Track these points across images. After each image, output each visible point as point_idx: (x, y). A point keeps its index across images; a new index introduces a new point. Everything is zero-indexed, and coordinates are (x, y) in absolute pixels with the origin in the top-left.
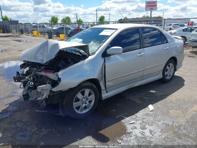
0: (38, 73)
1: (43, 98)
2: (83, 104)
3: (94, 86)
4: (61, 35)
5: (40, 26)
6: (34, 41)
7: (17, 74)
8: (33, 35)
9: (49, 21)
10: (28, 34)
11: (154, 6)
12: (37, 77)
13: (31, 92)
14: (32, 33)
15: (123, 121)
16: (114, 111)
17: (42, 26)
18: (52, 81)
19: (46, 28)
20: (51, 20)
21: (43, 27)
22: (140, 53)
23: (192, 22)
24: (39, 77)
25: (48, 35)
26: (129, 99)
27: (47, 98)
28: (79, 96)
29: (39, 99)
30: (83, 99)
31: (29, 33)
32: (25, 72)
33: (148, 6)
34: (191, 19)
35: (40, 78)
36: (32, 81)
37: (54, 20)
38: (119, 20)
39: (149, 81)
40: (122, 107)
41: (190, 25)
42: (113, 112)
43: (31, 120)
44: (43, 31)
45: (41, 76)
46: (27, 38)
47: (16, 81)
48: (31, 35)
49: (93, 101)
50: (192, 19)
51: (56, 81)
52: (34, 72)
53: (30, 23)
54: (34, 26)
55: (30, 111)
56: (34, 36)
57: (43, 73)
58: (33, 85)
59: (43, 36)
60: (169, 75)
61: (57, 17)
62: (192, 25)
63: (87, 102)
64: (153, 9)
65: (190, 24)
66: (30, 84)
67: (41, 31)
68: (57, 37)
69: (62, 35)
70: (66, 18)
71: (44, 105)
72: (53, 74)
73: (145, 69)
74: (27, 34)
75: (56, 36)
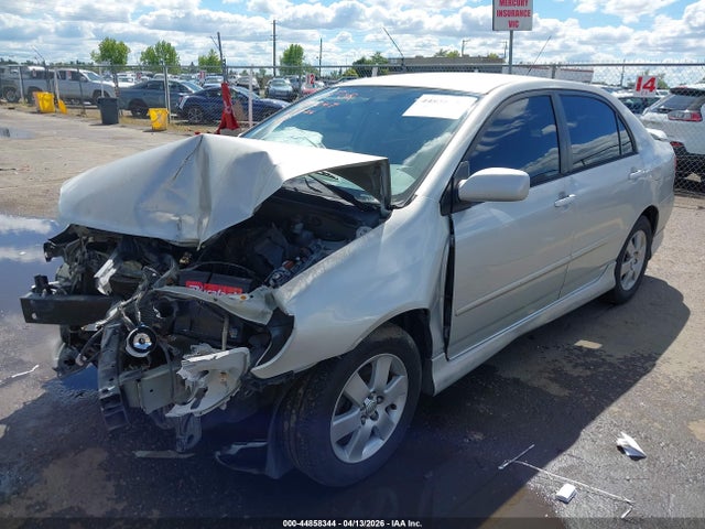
0: (166, 289)
1: (199, 409)
2: (363, 423)
3: (410, 341)
4: (153, 113)
5: (63, 75)
6: (45, 133)
7: (38, 284)
8: (34, 109)
9: (93, 56)
10: (11, 105)
11: (521, 13)
12: (166, 310)
13: (139, 381)
14: (31, 102)
15: (533, 484)
16: (478, 437)
17: (73, 73)
18: (241, 325)
19: (87, 81)
20: (99, 52)
21: (76, 77)
22: (563, 195)
23: (653, 80)
24: (176, 309)
25: (99, 111)
26: (517, 381)
27: (224, 408)
28: (355, 387)
29: (179, 411)
30: (367, 401)
31: (16, 101)
32: (104, 288)
33: (500, 13)
34: (595, 68)
35: (180, 313)
36: (141, 330)
37: (113, 55)
38: (354, 63)
39: (576, 303)
40: (504, 416)
41: (645, 87)
42: (475, 442)
43: (125, 504)
44: (78, 94)
45: (184, 304)
46: (11, 118)
47: (34, 316)
48: (25, 107)
49: (401, 404)
50: (599, 68)
51: (261, 325)
52: (146, 282)
53: (13, 60)
54: (39, 73)
55: (106, 454)
56: (39, 112)
57: (194, 292)
58: (149, 348)
59: (76, 112)
60: (631, 274)
61: (122, 44)
62: (652, 88)
63: (381, 410)
64: (520, 24)
65: (643, 83)
66: (137, 344)
67: (67, 93)
68: (134, 116)
69: (160, 110)
70: (157, 49)
71: (191, 438)
72: (247, 296)
73: (574, 255)
74: (9, 102)
75: (129, 113)
